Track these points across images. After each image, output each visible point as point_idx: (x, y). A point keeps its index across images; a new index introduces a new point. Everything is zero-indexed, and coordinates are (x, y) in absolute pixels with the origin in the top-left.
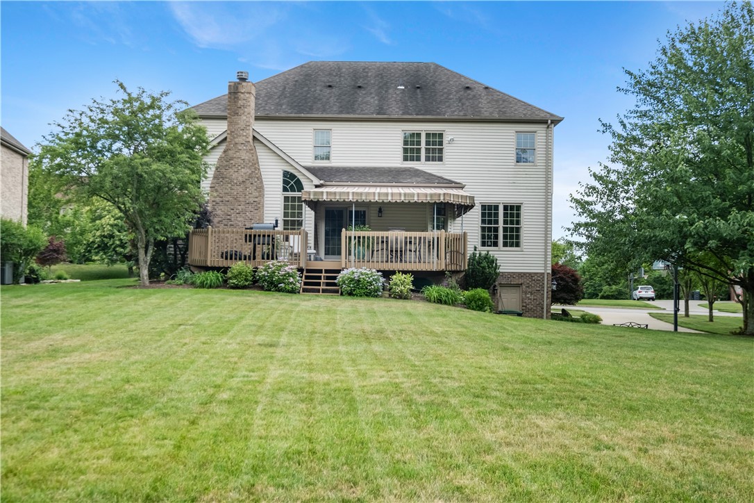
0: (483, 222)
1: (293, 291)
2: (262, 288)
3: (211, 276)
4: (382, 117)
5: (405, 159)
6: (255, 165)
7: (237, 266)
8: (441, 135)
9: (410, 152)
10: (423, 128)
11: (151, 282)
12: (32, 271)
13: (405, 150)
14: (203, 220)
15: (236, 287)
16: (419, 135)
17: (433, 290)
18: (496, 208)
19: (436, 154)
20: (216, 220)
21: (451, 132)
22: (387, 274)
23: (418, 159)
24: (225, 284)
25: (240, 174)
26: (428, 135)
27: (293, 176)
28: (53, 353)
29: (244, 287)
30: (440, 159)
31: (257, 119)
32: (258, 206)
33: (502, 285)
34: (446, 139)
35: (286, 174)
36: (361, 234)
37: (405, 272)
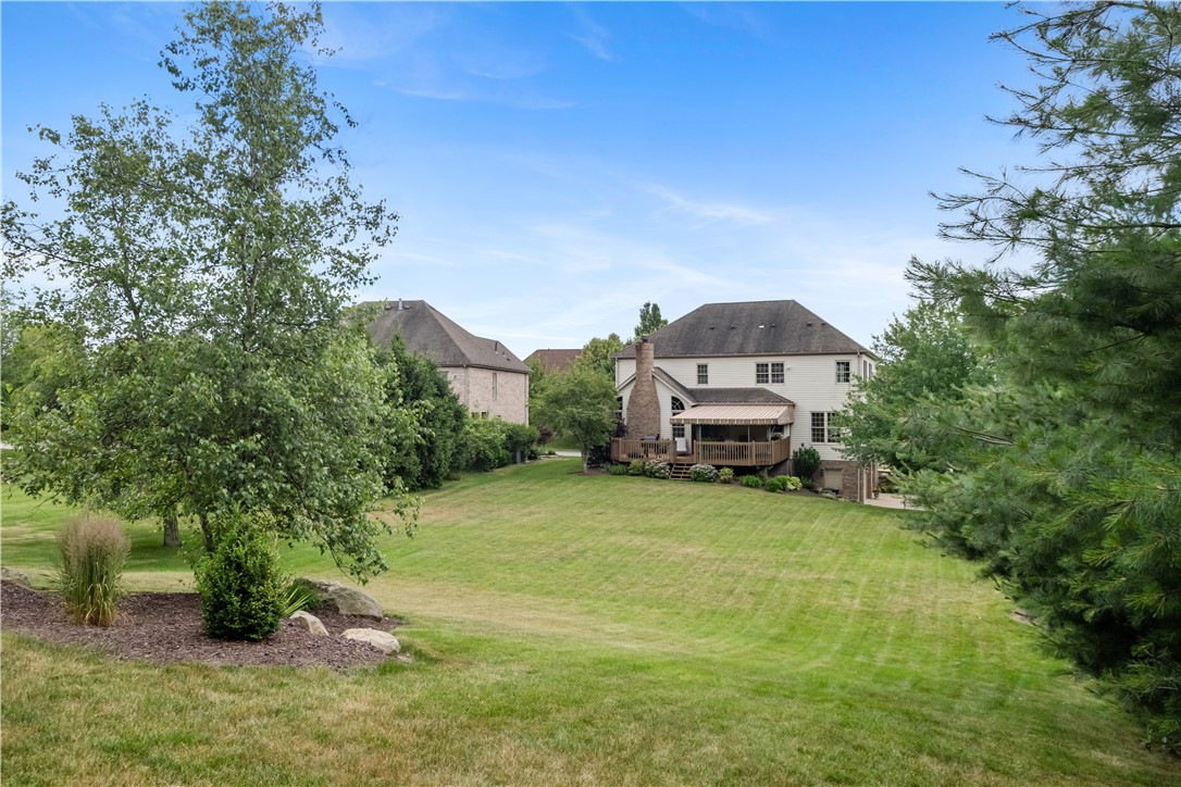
0: (813, 425)
1: (664, 478)
2: (647, 476)
3: (620, 468)
4: (741, 353)
5: (758, 382)
6: (654, 394)
7: (635, 462)
8: (782, 365)
9: (762, 376)
10: (770, 360)
11: (588, 469)
12: (532, 452)
13: (758, 376)
14: (621, 431)
15: (633, 475)
16: (767, 365)
17: (744, 479)
18: (822, 414)
19: (779, 376)
20: (630, 430)
21: (790, 364)
22: (719, 467)
23: (767, 382)
24: (626, 473)
25: (644, 401)
26: (773, 365)
27: (677, 400)
28: (530, 514)
29: (637, 475)
30: (782, 381)
31: (655, 358)
32: (657, 420)
33: (827, 469)
34: (785, 367)
35: (673, 398)
36: (705, 443)
37: (729, 467)
